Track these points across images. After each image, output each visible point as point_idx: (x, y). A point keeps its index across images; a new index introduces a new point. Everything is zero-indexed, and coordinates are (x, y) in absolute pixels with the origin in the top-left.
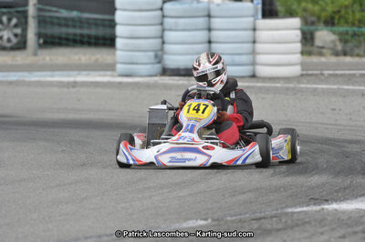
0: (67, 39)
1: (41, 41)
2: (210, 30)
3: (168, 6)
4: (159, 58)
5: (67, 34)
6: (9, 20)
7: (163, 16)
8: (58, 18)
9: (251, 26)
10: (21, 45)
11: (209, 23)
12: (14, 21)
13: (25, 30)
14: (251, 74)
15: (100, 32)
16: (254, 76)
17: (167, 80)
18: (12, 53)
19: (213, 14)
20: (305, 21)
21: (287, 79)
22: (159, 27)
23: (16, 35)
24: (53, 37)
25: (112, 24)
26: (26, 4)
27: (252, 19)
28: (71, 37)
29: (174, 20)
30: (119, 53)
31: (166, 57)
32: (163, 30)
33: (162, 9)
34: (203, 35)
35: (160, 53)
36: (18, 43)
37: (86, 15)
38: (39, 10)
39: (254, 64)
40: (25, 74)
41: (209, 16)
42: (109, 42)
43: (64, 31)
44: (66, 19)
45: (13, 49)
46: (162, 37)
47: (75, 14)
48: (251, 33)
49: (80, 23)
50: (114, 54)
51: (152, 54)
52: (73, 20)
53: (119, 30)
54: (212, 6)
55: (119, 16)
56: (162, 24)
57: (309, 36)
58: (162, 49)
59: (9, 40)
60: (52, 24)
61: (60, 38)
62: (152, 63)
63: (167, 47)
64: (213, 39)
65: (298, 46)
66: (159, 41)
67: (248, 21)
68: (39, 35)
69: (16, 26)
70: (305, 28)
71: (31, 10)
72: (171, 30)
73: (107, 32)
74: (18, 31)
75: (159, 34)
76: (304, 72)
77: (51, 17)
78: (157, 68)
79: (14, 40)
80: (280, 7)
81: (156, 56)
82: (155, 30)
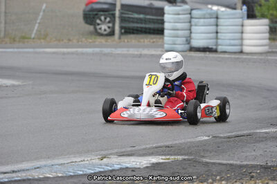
0: (137, 30)
1: (123, 31)
2: (217, 25)
3: (194, 12)
4: (188, 41)
5: (138, 27)
6: (105, 18)
7: (191, 18)
8: (132, 18)
9: (240, 24)
10: (112, 33)
11: (217, 22)
12: (108, 19)
13: (114, 24)
14: (240, 51)
15: (156, 26)
16: (241, 52)
17: (193, 54)
18: (106, 37)
19: (219, 17)
20: (272, 21)
21: (261, 54)
22: (188, 24)
23: (109, 27)
24: (129, 28)
25: (162, 22)
26: (115, 10)
27: (241, 20)
28: (139, 29)
29: (197, 20)
30: (166, 38)
31: (192, 41)
32: (191, 26)
33: (190, 14)
34: (213, 28)
35: (189, 39)
36: (110, 32)
37: (148, 17)
38: (121, 13)
39: (242, 45)
40: (113, 49)
41: (217, 18)
42: (161, 32)
43: (136, 25)
44: (137, 19)
45: (107, 35)
46: (190, 30)
47: (142, 16)
48: (240, 27)
49: (145, 21)
50: (163, 39)
51: (184, 39)
52: (140, 19)
53: (167, 25)
54: (219, 12)
55: (167, 17)
56: (190, 22)
57: (274, 30)
58: (190, 37)
59: (105, 30)
60: (129, 22)
61: (133, 29)
62: (185, 44)
63: (193, 35)
64: (219, 31)
65: (267, 35)
66: (189, 31)
67: (239, 21)
68: (121, 28)
69: (109, 22)
70: (272, 25)
71: (117, 13)
72: (196, 25)
73: (160, 26)
74: (110, 25)
75: (189, 28)
76: (270, 50)
77: (129, 17)
78: (187, 47)
79: (108, 30)
80: (257, 13)
81: (187, 40)
82: (186, 25)
